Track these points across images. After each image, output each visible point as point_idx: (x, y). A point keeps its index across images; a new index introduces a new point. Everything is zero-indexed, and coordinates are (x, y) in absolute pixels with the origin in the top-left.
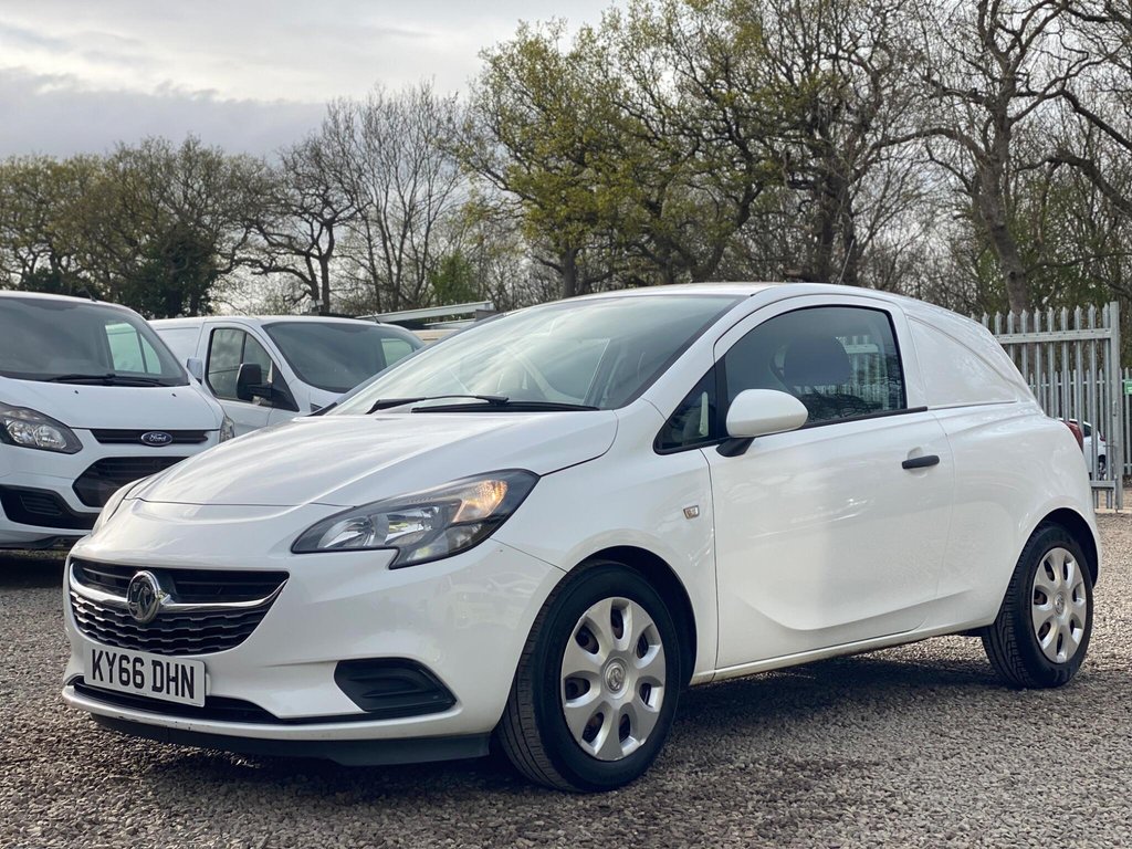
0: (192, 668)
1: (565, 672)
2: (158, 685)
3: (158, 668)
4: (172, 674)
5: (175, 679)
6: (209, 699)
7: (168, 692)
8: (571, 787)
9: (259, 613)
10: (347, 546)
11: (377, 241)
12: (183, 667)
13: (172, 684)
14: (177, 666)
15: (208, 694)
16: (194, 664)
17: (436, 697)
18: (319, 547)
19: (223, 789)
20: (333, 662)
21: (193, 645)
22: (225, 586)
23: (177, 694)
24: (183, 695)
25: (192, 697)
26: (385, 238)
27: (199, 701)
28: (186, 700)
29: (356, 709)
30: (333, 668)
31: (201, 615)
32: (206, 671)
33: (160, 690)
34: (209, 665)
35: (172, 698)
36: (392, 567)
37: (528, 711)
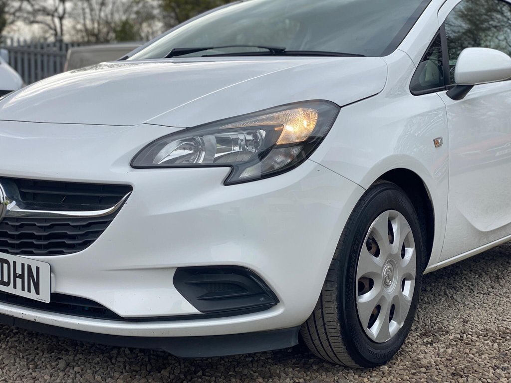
0: (38, 269)
1: (359, 275)
2: (6, 280)
3: (5, 266)
4: (19, 271)
5: (22, 276)
6: (54, 296)
7: (15, 287)
8: (358, 366)
9: (104, 222)
10: (177, 163)
11: (87, 11)
12: (29, 267)
13: (19, 281)
14: (23, 265)
15: (52, 292)
16: (39, 265)
17: (262, 299)
18: (154, 163)
19: (62, 364)
20: (173, 268)
21: (39, 247)
22: (68, 196)
23: (23, 289)
24: (29, 291)
25: (38, 293)
26: (92, 10)
27: (45, 297)
28: (32, 296)
29: (193, 310)
30: (172, 274)
31: (46, 220)
32: (51, 271)
33: (7, 284)
34: (54, 265)
35: (18, 292)
36: (226, 183)
37: (332, 308)
